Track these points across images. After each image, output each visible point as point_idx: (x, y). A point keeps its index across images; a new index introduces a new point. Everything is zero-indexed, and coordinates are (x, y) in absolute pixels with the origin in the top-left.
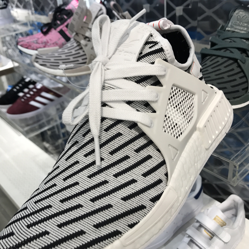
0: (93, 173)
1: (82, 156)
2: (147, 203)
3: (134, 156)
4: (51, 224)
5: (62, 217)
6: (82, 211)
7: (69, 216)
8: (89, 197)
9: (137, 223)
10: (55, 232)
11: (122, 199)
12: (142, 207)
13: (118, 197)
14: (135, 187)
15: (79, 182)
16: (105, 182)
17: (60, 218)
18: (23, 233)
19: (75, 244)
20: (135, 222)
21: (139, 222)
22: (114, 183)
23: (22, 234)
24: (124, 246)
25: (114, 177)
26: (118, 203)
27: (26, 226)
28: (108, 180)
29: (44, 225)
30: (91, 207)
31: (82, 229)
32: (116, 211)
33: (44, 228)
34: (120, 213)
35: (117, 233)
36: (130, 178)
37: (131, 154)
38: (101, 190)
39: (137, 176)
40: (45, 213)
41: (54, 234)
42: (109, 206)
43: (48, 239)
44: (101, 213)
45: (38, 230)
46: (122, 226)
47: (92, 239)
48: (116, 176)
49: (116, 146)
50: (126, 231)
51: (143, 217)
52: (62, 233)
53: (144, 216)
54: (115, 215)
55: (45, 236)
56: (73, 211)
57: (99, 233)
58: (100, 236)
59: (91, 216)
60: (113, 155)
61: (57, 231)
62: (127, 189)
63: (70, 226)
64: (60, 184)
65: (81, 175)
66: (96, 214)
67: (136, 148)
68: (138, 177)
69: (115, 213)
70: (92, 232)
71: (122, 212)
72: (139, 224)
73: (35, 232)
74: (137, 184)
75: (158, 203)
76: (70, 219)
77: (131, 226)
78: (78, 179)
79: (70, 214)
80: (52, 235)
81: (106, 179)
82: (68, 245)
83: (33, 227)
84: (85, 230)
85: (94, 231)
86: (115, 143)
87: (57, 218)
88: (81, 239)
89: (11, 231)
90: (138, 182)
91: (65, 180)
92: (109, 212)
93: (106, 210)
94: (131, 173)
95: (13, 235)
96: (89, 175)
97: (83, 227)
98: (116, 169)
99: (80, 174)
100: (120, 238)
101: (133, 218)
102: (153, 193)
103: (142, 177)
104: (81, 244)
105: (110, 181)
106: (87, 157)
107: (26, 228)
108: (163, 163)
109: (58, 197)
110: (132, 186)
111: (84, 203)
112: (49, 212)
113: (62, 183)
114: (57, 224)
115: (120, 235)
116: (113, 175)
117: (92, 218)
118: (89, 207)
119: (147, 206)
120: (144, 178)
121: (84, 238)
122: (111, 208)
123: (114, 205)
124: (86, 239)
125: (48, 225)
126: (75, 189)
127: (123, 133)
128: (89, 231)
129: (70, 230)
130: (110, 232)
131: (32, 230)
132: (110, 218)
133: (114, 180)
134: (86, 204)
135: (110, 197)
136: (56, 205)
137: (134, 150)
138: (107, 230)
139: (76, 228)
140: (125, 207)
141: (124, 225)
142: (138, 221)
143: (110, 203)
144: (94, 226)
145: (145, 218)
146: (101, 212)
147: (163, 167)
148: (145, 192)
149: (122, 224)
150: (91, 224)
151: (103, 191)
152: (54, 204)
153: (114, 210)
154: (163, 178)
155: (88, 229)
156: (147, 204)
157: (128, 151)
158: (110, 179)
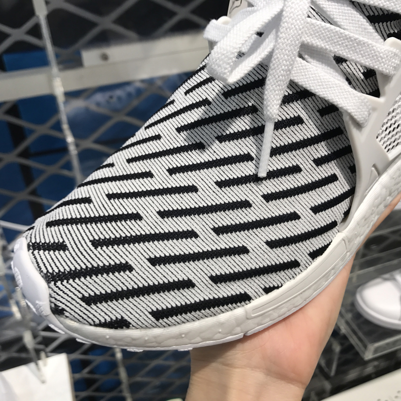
0: (227, 178)
1: (212, 136)
2: (303, 258)
3: (309, 170)
4: (137, 252)
5: (159, 246)
6: (195, 245)
7: (171, 248)
8: (212, 222)
9: (278, 287)
10: (143, 269)
11: (267, 243)
13: (260, 236)
14: (294, 227)
15: (198, 187)
16: (246, 204)
17: (154, 246)
18: (84, 253)
20: (276, 286)
21: (282, 286)
22: (261, 210)
23: (82, 253)
24: (248, 319)
25: (262, 199)
26: (259, 249)
27: (90, 241)
28: (251, 202)
29: (124, 250)
30: (212, 242)
31: (191, 278)
32: (252, 261)
33: (124, 256)
34: (258, 267)
35: (244, 298)
36: (290, 210)
37: (305, 165)
38: (235, 215)
39: (302, 207)
41: (141, 273)
42: (243, 250)
43: (129, 280)
44: (228, 259)
45: (113, 257)
46: (254, 288)
47: (202, 300)
48: (268, 198)
50: (257, 296)
51: (289, 279)
52: (154, 275)
53: (291, 277)
54: (249, 269)
55: (124, 271)
56: (180, 240)
57: (216, 292)
58: (216, 297)
59: (210, 260)
61: (148, 269)
62: (281, 228)
63: (172, 267)
64: (161, 177)
65: (204, 174)
66: (219, 259)
68: (304, 210)
69: (250, 264)
70: (205, 287)
71: (262, 266)
72: (280, 289)
73: (108, 258)
74: (299, 223)
76: (173, 254)
77: (267, 290)
78: (197, 181)
79: (173, 244)
80: (136, 275)
81: (248, 199)
82: (161, 298)
83: (104, 248)
84: (194, 281)
85: (210, 286)
86: (284, 136)
87: (150, 245)
88: (185, 294)
89: (61, 241)
90: (300, 220)
91: (172, 171)
92: (241, 260)
93: (237, 256)
94: (295, 200)
96: (219, 180)
97: (193, 274)
98: (271, 184)
100: (246, 306)
101: (274, 279)
102: (316, 243)
103: (310, 211)
105: (253, 205)
107: (89, 244)
108: (350, 193)
110: (290, 224)
111: (201, 230)
112: (135, 228)
114: (148, 257)
115: (247, 302)
116: (262, 194)
117: (210, 262)
118: (207, 242)
119: (301, 264)
120: (313, 214)
121: (190, 293)
122: (246, 255)
123: (251, 251)
124: (193, 296)
125: (132, 252)
126: (189, 198)
128: (202, 283)
129: (170, 273)
130: (234, 294)
131: (102, 252)
132: (241, 270)
133: (261, 203)
134: (203, 233)
135: (249, 234)
136: (150, 218)
137: (312, 159)
138: (229, 289)
139: (180, 272)
140: (268, 258)
141: (258, 287)
142: (280, 285)
143: (245, 245)
144: (211, 278)
145: (292, 281)
146: (228, 257)
148: (307, 241)
149: (255, 285)
150: (206, 272)
151: (237, 218)
153: (249, 258)
155: (199, 281)
156: (303, 260)
157: (302, 158)
158: (254, 201)
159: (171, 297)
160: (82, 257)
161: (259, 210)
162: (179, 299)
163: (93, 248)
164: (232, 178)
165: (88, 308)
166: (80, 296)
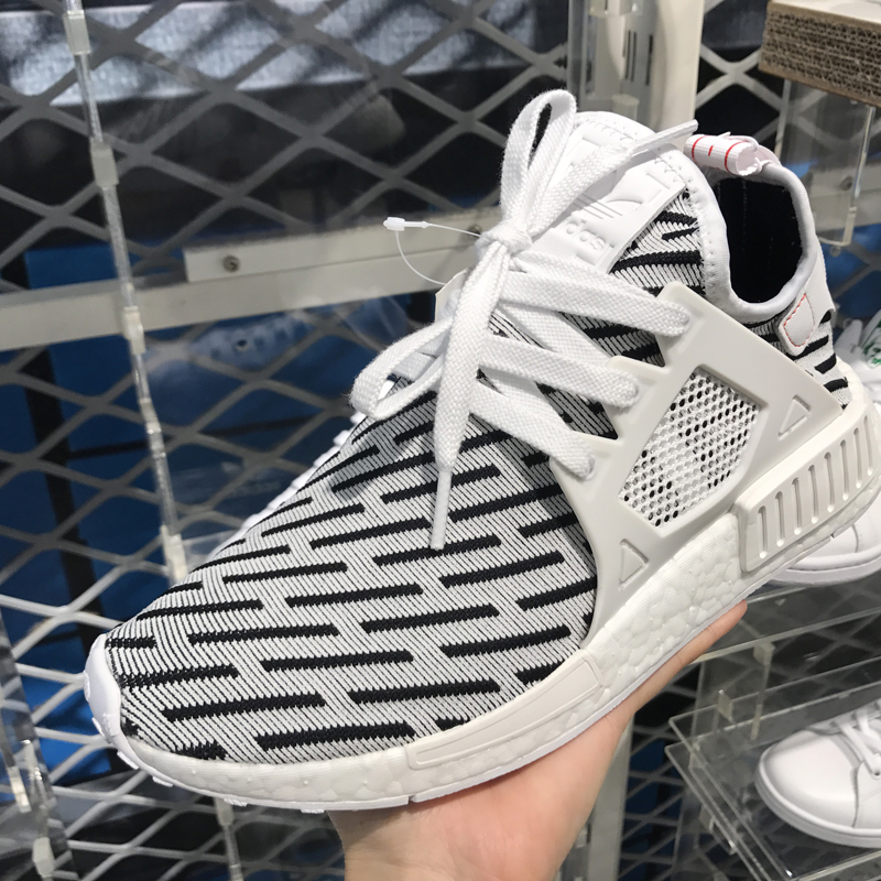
0: (391, 553)
1: (375, 494)
2: (507, 681)
3: (513, 543)
4: (248, 652)
5: (279, 645)
6: (332, 646)
7: (297, 648)
8: (362, 614)
9: (462, 722)
10: (252, 675)
11: (443, 649)
12: (489, 687)
13: (434, 638)
14: (488, 628)
15: (348, 565)
16: (414, 590)
17: (272, 645)
18: (177, 651)
19: (293, 722)
20: (459, 718)
21: (469, 720)
22: (437, 599)
23: (173, 651)
24: (411, 768)
25: (440, 583)
26: (429, 656)
27: (188, 636)
28: (422, 587)
29: (230, 648)
30: (359, 643)
31: (320, 692)
32: (417, 674)
33: (229, 657)
34: (426, 684)
35: (401, 731)
36: (483, 601)
37: (505, 535)
38: (397, 605)
39: (503, 599)
40: (240, 618)
41: (249, 681)
42: (405, 656)
43: (231, 688)
44: (379, 668)
45: (214, 657)
46: (421, 718)
47: (335, 726)
48: (448, 581)
49: (473, 500)
50: (426, 732)
51: (482, 712)
52: (267, 684)
53: (486, 708)
54: (412, 685)
55: (226, 677)
56: (311, 637)
57: (358, 716)
58: (357, 724)
59: (351, 667)
60: (458, 523)
61: (259, 675)
62: (466, 627)
63: (293, 674)
64: (300, 552)
65: (359, 547)
66: (365, 666)
67: (525, 522)
68: (506, 603)
69: (414, 679)
70: (341, 707)
71: (432, 683)
72: (465, 725)
73: (206, 658)
74: (497, 622)
75: (538, 686)
76: (297, 657)
77: (445, 724)
78: (347, 556)
79: (301, 644)
80: (242, 682)
81: (418, 582)
82: (274, 719)
83: (204, 645)
84: (324, 697)
85: (348, 706)
86: (473, 492)
87: (266, 643)
88: (309, 715)
89: (150, 635)
90: (499, 617)
91: (315, 544)
92: (399, 671)
93: (393, 664)
94: (491, 587)
95: (151, 648)
96: (379, 555)
97: (324, 687)
98: (454, 562)
99: (358, 544)
100: (406, 745)
101: (456, 707)
102: (532, 657)
103: (517, 606)
104: (306, 729)
105: (426, 591)
106: (390, 504)
107: (186, 639)
108: (590, 584)
109: (286, 585)
110: (482, 622)
111: (344, 625)
112: (250, 620)
113: (305, 550)
114: (261, 659)
115: (407, 738)
116: (440, 576)
117: (351, 670)
118: (352, 641)
119: (503, 687)
120: (520, 610)
121: (317, 714)
122: (407, 663)
123: (416, 657)
124: (321, 719)
125: (241, 652)
126: (334, 580)
127: (502, 471)
128: (336, 701)
129: (290, 683)
130: (386, 722)
131: (200, 650)
132: (398, 687)
133: (438, 589)
134: (347, 629)
135: (415, 634)
136: (274, 606)
137: (518, 527)
138: (379, 715)
139: (305, 683)
140: (444, 671)
141: (427, 716)
142: (466, 719)
143: (408, 649)
144: (352, 695)
145: (488, 716)
146: (379, 665)
147: (588, 596)
148: (511, 651)
149: (422, 712)
150: (345, 685)
151: (401, 609)
152: (271, 602)
153: (413, 669)
154: (576, 625)
155: (332, 697)
156: (506, 683)
157: (501, 524)
158: (428, 585)
159: (288, 717)
160: (172, 656)
161: (434, 600)
162: (299, 721)
163: (189, 645)
164: (397, 552)
165: (170, 725)
166: (162, 708)
